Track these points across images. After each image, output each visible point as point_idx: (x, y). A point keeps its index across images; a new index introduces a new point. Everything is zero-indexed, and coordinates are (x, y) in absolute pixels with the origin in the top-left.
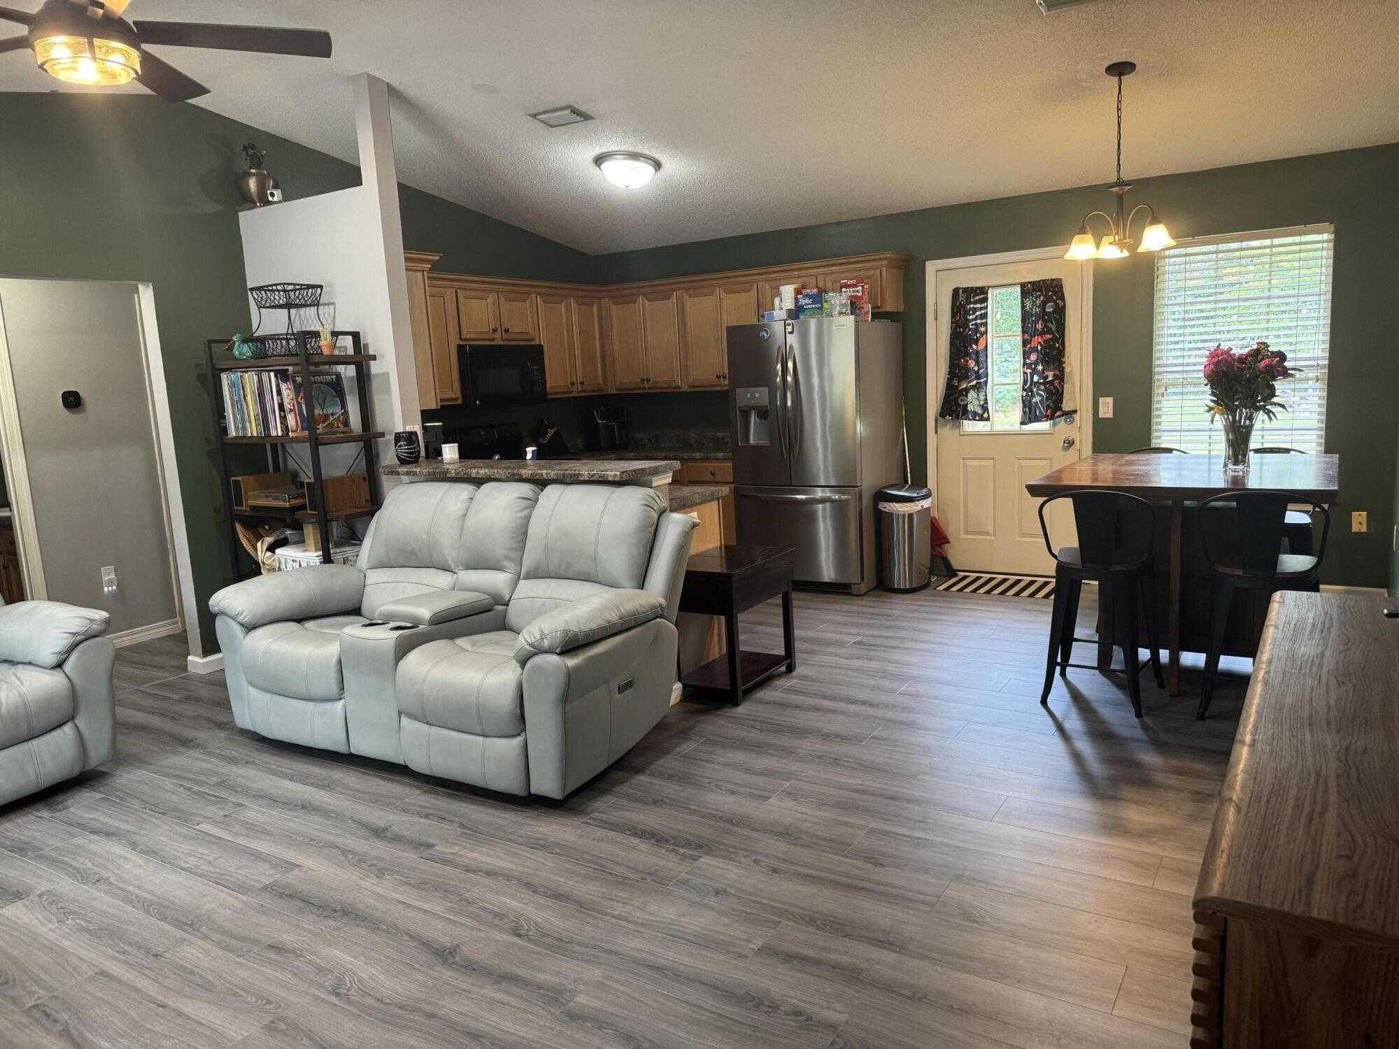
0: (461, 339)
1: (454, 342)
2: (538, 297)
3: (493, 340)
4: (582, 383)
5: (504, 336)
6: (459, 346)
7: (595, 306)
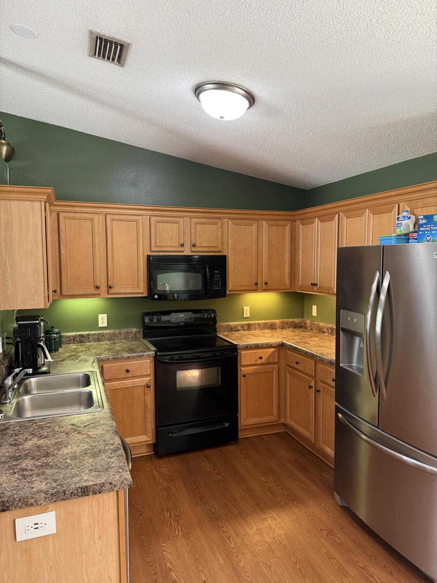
0: (151, 251)
1: (144, 252)
2: (229, 220)
3: (183, 252)
4: (266, 283)
5: (194, 249)
6: (149, 257)
7: (288, 228)
